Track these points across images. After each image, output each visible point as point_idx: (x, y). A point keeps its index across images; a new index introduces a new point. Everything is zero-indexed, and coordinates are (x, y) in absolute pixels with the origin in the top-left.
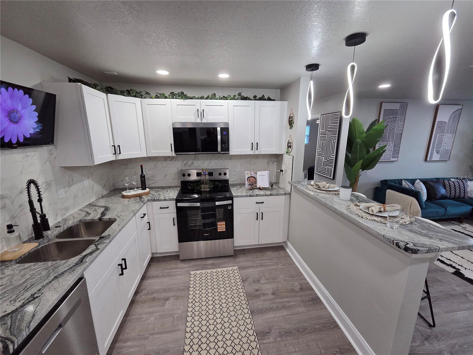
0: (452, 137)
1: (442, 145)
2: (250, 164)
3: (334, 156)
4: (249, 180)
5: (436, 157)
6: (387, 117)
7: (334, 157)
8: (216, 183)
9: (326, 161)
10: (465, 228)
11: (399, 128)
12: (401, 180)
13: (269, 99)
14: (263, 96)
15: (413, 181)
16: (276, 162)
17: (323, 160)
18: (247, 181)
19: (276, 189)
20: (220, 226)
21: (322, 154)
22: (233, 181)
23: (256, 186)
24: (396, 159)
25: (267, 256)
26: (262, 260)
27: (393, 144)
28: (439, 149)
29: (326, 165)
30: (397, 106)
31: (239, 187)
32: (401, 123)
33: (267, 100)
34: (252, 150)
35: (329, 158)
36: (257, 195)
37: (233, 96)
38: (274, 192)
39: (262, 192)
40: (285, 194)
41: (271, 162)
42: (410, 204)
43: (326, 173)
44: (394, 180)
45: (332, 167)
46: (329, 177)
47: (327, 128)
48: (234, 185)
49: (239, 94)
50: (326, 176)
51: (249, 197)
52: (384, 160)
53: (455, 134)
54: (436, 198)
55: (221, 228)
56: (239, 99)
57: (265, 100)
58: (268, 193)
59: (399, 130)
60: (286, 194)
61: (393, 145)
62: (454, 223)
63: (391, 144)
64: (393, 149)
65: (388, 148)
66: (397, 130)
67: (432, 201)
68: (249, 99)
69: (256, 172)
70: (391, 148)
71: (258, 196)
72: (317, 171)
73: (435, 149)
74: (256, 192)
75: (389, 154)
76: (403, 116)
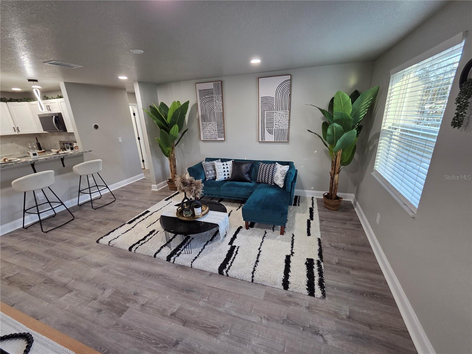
0: (285, 114)
1: (274, 124)
6: (204, 98)
11: (218, 107)
24: (222, 139)
28: (271, 129)
32: (219, 103)
52: (211, 140)
53: (289, 110)
59: (219, 109)
61: (216, 125)
63: (213, 124)
64: (217, 129)
66: (217, 109)
70: (215, 127)
73: (265, 128)
75: (214, 133)
76: (219, 95)
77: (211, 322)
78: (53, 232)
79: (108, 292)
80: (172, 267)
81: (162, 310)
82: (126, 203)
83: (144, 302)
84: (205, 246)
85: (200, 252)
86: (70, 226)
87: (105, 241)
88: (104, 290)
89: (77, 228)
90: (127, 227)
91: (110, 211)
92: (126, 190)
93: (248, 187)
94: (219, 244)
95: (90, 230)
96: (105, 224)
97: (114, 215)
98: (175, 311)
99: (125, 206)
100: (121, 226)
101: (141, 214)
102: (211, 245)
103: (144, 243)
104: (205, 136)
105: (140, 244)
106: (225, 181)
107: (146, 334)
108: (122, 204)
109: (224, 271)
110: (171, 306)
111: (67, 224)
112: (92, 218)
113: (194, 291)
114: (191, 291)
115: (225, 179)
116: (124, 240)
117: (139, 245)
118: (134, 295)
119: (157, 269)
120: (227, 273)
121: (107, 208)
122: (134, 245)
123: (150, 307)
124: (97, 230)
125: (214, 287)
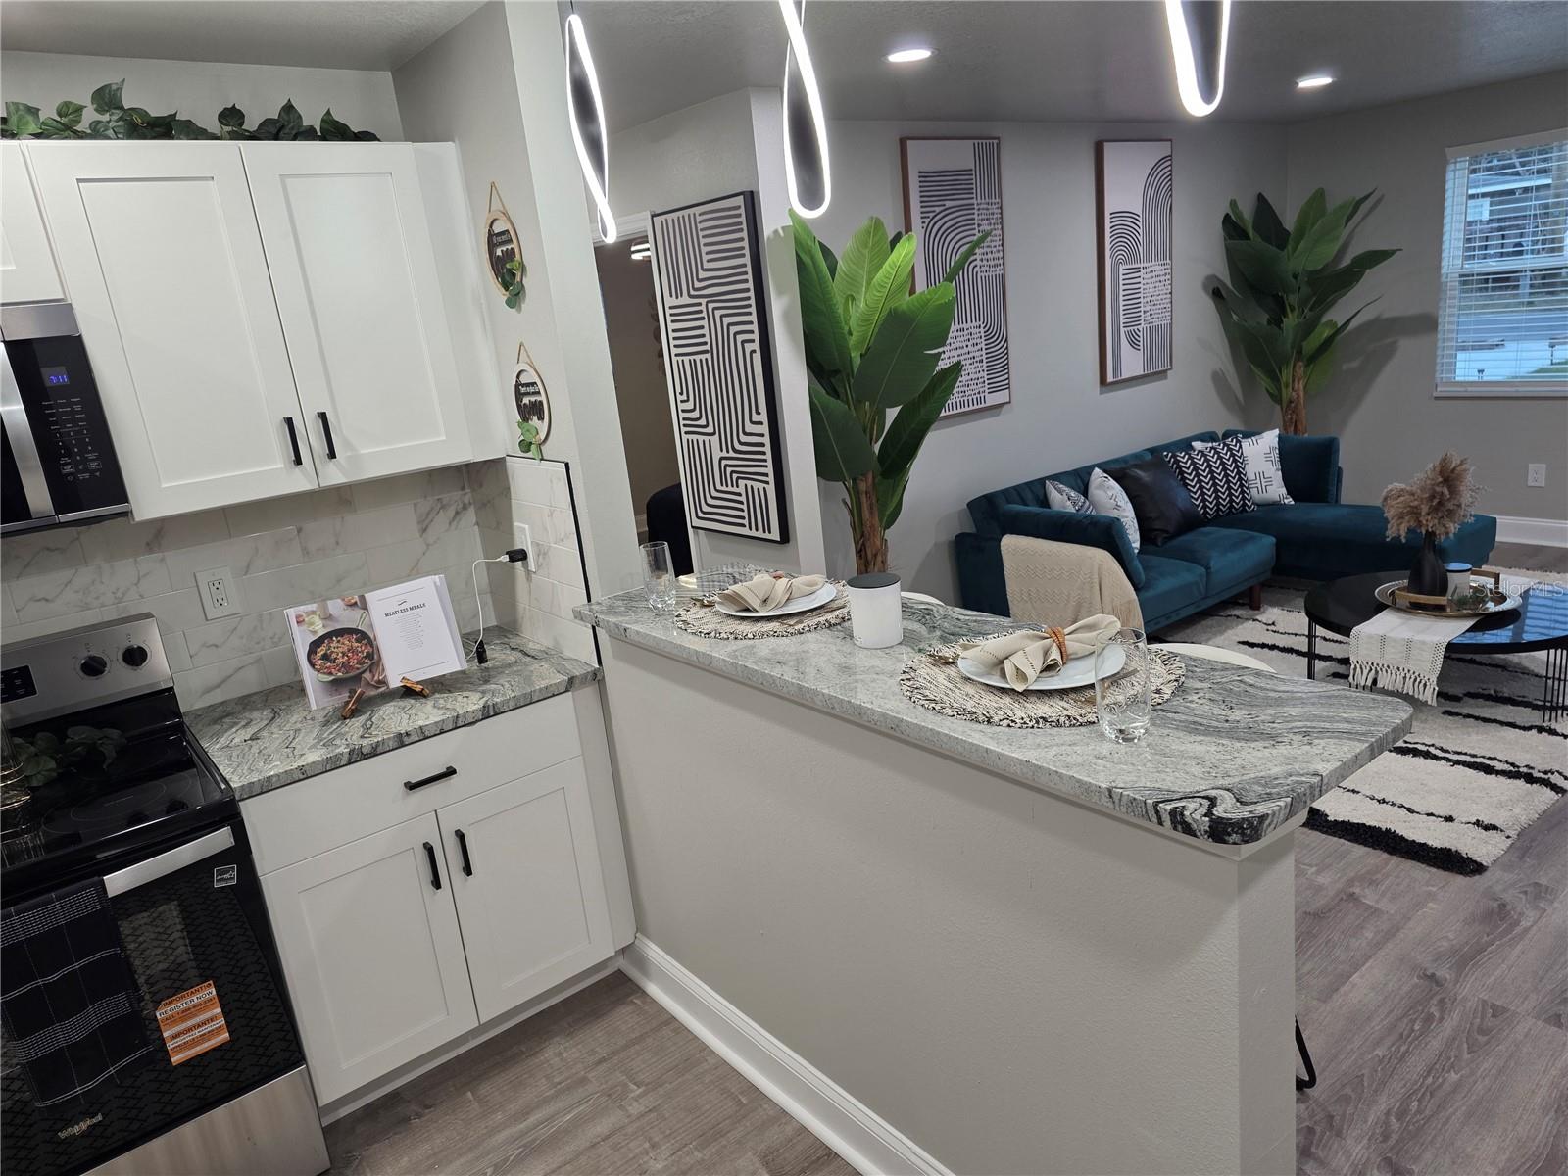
0: (1164, 272)
1: (1142, 309)
2: (306, 552)
3: (761, 423)
4: (325, 657)
5: (1132, 363)
6: (938, 209)
7: (765, 429)
8: (79, 734)
9: (732, 454)
10: (1273, 624)
11: (989, 255)
12: (1041, 482)
13: (334, 131)
14: (289, 108)
15: (1079, 480)
16: (472, 511)
17: (717, 454)
18: (312, 665)
19: (509, 666)
20: (183, 1020)
21: (703, 422)
22: (208, 690)
23: (383, 682)
24: (1001, 397)
25: (547, 1077)
26: (525, 1113)
27: (982, 330)
28: (1135, 328)
29: (735, 476)
30: (959, 156)
31: (260, 717)
32: (992, 233)
33: (324, 138)
34: (298, 461)
35: (743, 438)
36: (401, 741)
37: (60, 115)
38: (504, 690)
39: (427, 713)
40: (571, 684)
41: (442, 519)
42: (1096, 581)
43: (743, 518)
44: (1016, 488)
45: (767, 483)
46: (760, 534)
47: (697, 285)
48: (225, 714)
49: (106, 99)
50: (745, 531)
51: (349, 763)
52: (963, 409)
53: (1171, 259)
54: (1167, 532)
55: (197, 1033)
56: (110, 133)
57: (309, 134)
58: (470, 702)
59: (992, 263)
60: (577, 681)
61: (983, 335)
62: (1238, 617)
63: (973, 331)
64: (984, 352)
65: (966, 350)
66: (985, 262)
67: (1157, 545)
68: (194, 132)
69: (362, 598)
70: (979, 347)
71: (406, 740)
72: (700, 515)
73: (1122, 330)
74: (393, 718)
75: (973, 376)
76: (994, 200)
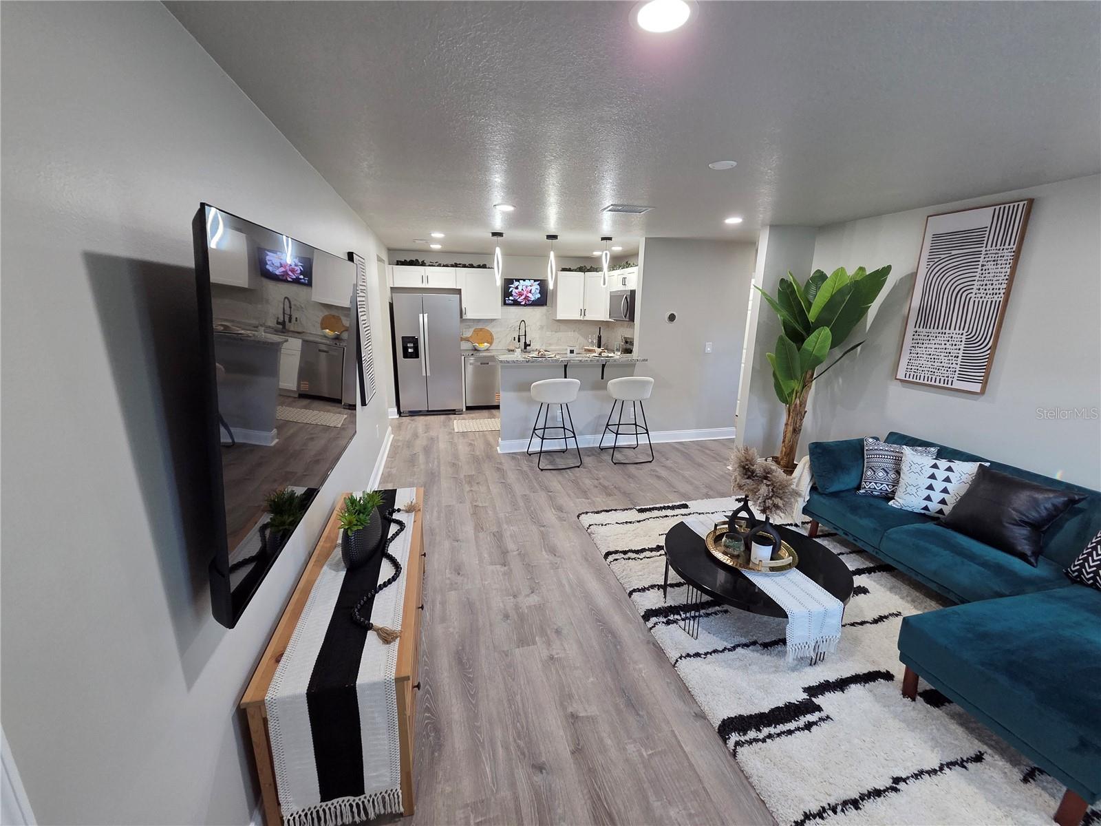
6: (943, 256)
11: (989, 286)
24: (972, 387)
27: (964, 337)
30: (982, 218)
32: (997, 271)
59: (991, 292)
61: (964, 340)
63: (954, 336)
64: (961, 351)
65: (944, 347)
66: (982, 291)
70: (957, 347)
76: (1007, 246)
77: (616, 803)
78: (547, 473)
79: (534, 599)
80: (641, 636)
81: (567, 693)
82: (663, 473)
83: (557, 654)
84: (739, 646)
85: (715, 651)
86: (569, 475)
87: (586, 520)
88: (532, 592)
89: (576, 482)
90: (633, 515)
91: (631, 476)
92: (683, 449)
93: (999, 570)
94: (777, 670)
95: (585, 493)
96: (609, 495)
97: (631, 486)
98: (581, 715)
99: (659, 477)
100: (624, 510)
101: (670, 505)
102: (756, 655)
103: (632, 559)
104: (913, 368)
105: (626, 556)
106: (923, 517)
107: (520, 705)
108: (657, 472)
109: (734, 737)
110: (583, 699)
111: (568, 470)
112: (600, 476)
113: (638, 714)
114: (636, 710)
115: (923, 511)
116: (610, 534)
117: (623, 556)
118: (555, 632)
119: (617, 620)
120: (735, 746)
121: (632, 469)
122: (616, 552)
123: (557, 672)
124: (592, 497)
125: (681, 747)
